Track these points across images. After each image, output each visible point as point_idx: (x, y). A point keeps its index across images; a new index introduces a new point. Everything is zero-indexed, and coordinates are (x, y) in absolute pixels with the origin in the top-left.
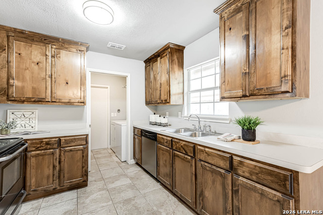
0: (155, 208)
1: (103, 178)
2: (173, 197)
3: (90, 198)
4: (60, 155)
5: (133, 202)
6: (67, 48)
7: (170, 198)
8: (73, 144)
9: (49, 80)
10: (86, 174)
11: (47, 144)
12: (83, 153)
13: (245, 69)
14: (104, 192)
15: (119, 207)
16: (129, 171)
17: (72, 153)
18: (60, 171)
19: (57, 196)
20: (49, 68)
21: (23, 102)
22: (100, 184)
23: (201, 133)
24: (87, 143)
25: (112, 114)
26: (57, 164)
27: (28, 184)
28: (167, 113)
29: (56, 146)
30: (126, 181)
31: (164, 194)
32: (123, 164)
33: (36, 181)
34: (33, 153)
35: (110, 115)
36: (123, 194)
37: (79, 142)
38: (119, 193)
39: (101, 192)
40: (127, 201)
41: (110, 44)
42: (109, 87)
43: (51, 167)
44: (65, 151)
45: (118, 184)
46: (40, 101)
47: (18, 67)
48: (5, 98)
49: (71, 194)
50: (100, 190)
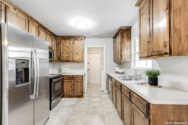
0: (105, 114)
1: (90, 96)
2: (117, 113)
3: (82, 102)
4: (73, 83)
5: (97, 109)
6: (77, 39)
7: (115, 112)
8: (78, 79)
9: (71, 53)
10: (82, 92)
11: (69, 77)
12: (81, 83)
13: (148, 39)
14: (88, 101)
15: (90, 109)
16: (103, 95)
17: (77, 82)
18: (73, 89)
19: (72, 98)
20: (71, 48)
21: (64, 62)
22: (88, 98)
23: (135, 79)
24: (83, 79)
25: (101, 66)
26: (72, 86)
27: (64, 91)
28: (125, 66)
29: (72, 79)
30: (99, 100)
31: (113, 110)
32: (102, 92)
33: (66, 91)
34: (65, 80)
35: (100, 67)
36: (94, 104)
37: (80, 78)
38: (93, 103)
39: (86, 101)
40: (95, 107)
41: (93, 34)
42: (100, 53)
43: (71, 87)
44: (75, 81)
45: (95, 100)
46: (68, 61)
47: (63, 49)
48: (59, 60)
49: (76, 99)
50: (87, 100)
